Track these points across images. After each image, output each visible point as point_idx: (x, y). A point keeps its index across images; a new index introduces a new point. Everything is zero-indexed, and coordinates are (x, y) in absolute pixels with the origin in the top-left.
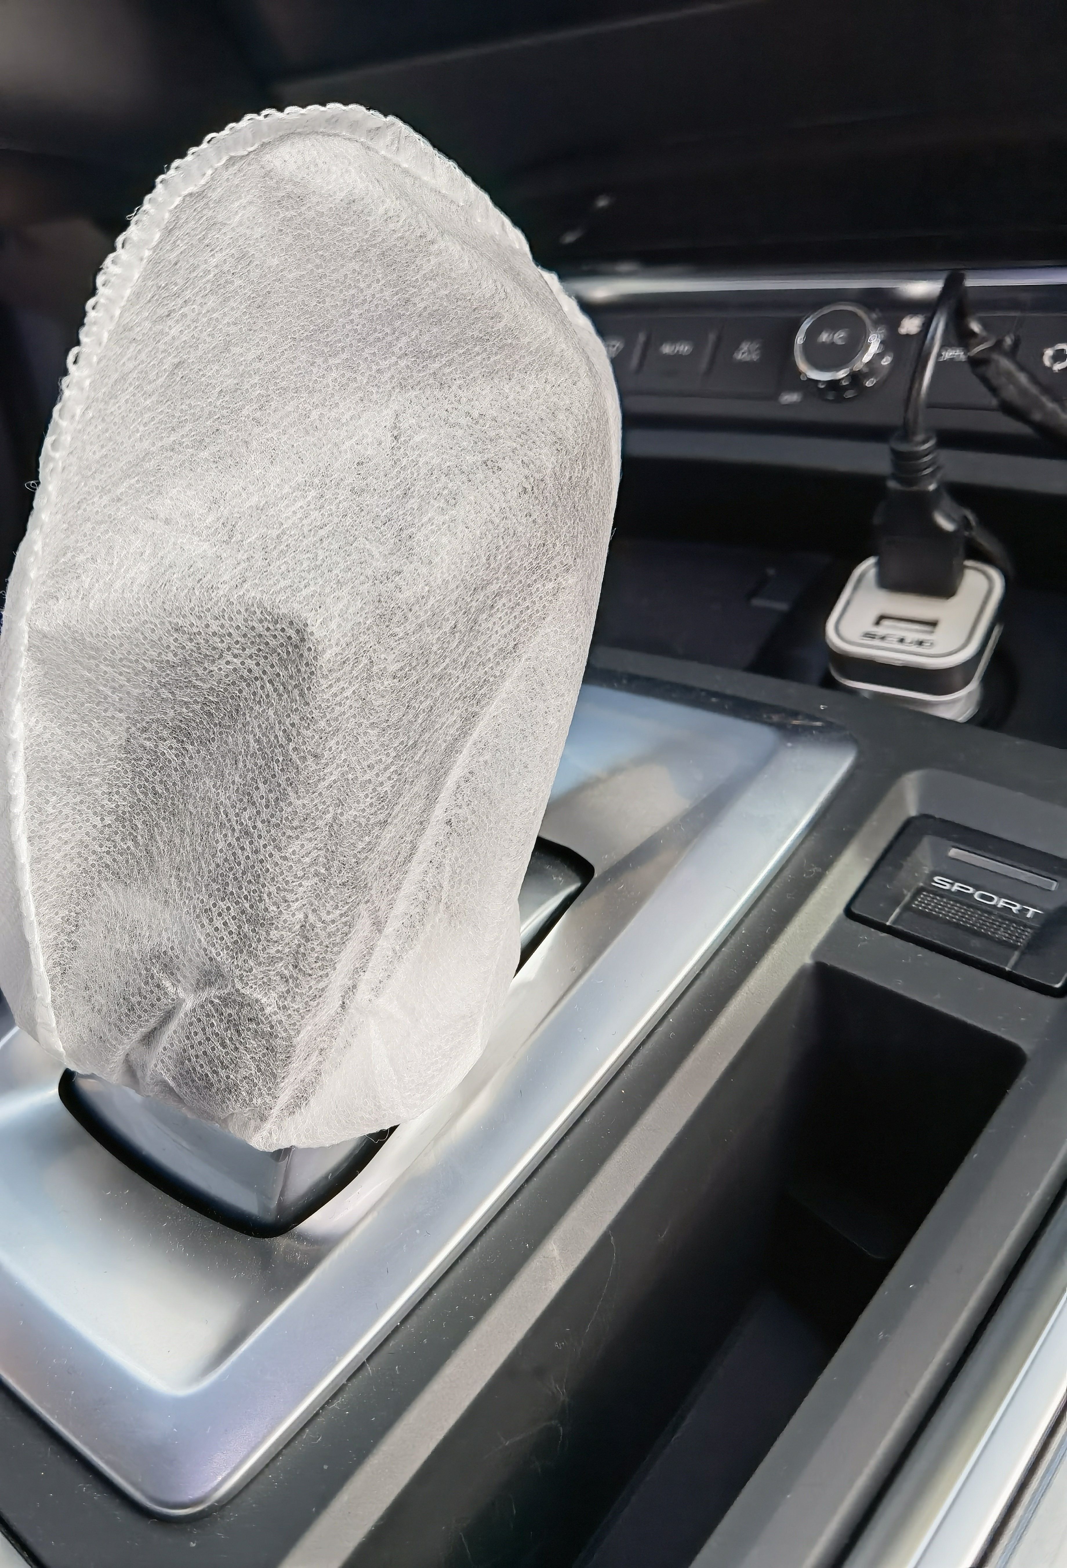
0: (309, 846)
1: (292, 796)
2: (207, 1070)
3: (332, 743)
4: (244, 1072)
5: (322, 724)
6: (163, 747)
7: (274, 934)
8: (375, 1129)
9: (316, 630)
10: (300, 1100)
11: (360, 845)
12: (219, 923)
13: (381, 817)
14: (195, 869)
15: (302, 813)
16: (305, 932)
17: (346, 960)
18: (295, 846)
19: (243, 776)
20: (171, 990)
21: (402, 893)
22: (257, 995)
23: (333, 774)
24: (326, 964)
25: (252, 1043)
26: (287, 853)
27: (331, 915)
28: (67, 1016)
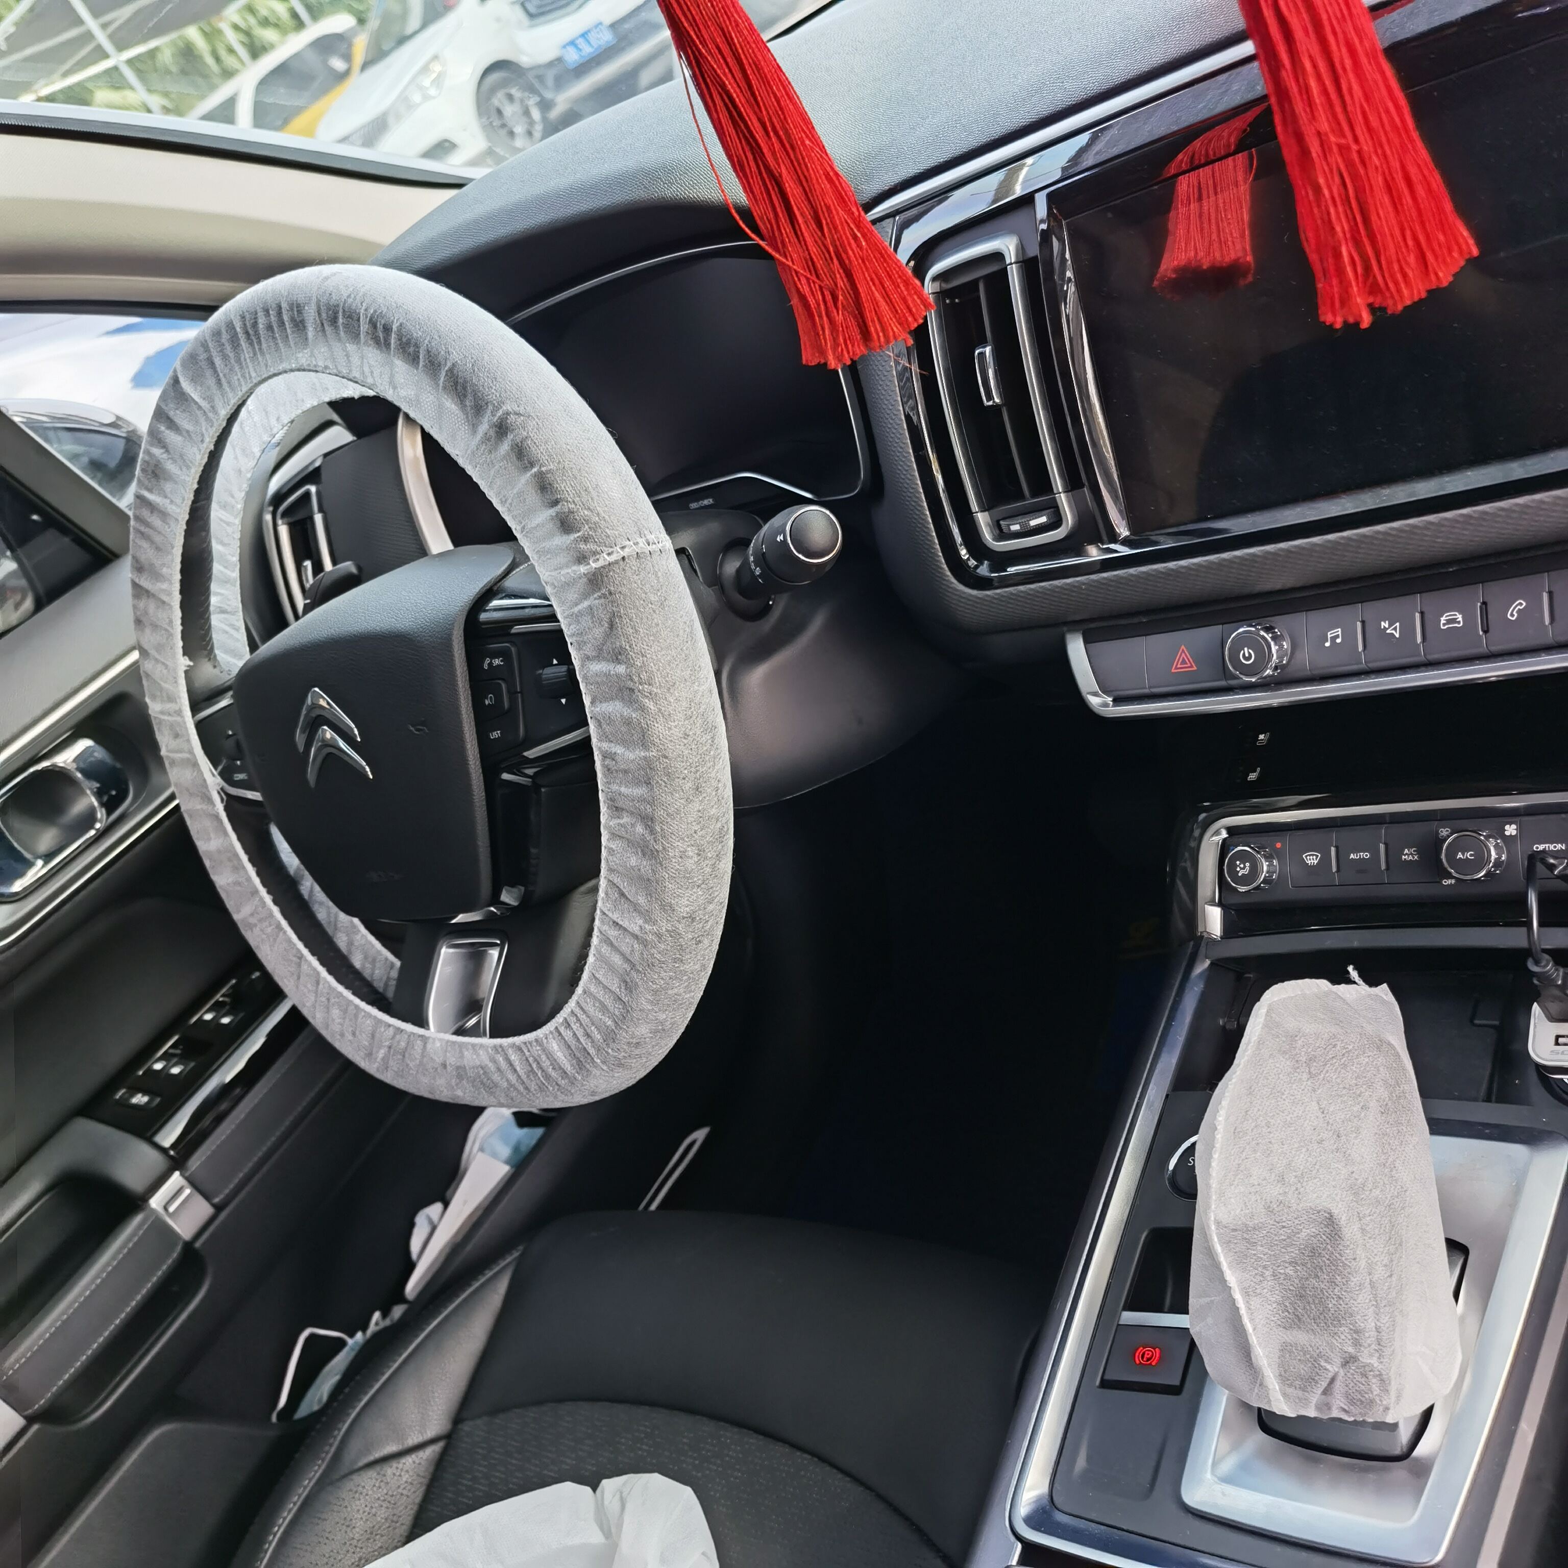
0: (1366, 1295)
1: (1352, 1279)
2: (1359, 1397)
3: (1358, 1252)
4: (1375, 1393)
5: (1352, 1246)
6: (1287, 1271)
7: (1367, 1335)
8: (1428, 1406)
9: (1335, 1212)
10: (1399, 1396)
11: (1385, 1288)
12: (1343, 1337)
13: (1388, 1274)
14: (1322, 1317)
15: (1357, 1283)
16: (1378, 1330)
17: (1398, 1336)
18: (1361, 1297)
19: (1328, 1275)
20: (1331, 1369)
22: (1369, 1361)
23: (1363, 1264)
24: (1391, 1340)
25: (1374, 1381)
26: (1359, 1301)
27: (1385, 1319)
28: (1285, 1395)
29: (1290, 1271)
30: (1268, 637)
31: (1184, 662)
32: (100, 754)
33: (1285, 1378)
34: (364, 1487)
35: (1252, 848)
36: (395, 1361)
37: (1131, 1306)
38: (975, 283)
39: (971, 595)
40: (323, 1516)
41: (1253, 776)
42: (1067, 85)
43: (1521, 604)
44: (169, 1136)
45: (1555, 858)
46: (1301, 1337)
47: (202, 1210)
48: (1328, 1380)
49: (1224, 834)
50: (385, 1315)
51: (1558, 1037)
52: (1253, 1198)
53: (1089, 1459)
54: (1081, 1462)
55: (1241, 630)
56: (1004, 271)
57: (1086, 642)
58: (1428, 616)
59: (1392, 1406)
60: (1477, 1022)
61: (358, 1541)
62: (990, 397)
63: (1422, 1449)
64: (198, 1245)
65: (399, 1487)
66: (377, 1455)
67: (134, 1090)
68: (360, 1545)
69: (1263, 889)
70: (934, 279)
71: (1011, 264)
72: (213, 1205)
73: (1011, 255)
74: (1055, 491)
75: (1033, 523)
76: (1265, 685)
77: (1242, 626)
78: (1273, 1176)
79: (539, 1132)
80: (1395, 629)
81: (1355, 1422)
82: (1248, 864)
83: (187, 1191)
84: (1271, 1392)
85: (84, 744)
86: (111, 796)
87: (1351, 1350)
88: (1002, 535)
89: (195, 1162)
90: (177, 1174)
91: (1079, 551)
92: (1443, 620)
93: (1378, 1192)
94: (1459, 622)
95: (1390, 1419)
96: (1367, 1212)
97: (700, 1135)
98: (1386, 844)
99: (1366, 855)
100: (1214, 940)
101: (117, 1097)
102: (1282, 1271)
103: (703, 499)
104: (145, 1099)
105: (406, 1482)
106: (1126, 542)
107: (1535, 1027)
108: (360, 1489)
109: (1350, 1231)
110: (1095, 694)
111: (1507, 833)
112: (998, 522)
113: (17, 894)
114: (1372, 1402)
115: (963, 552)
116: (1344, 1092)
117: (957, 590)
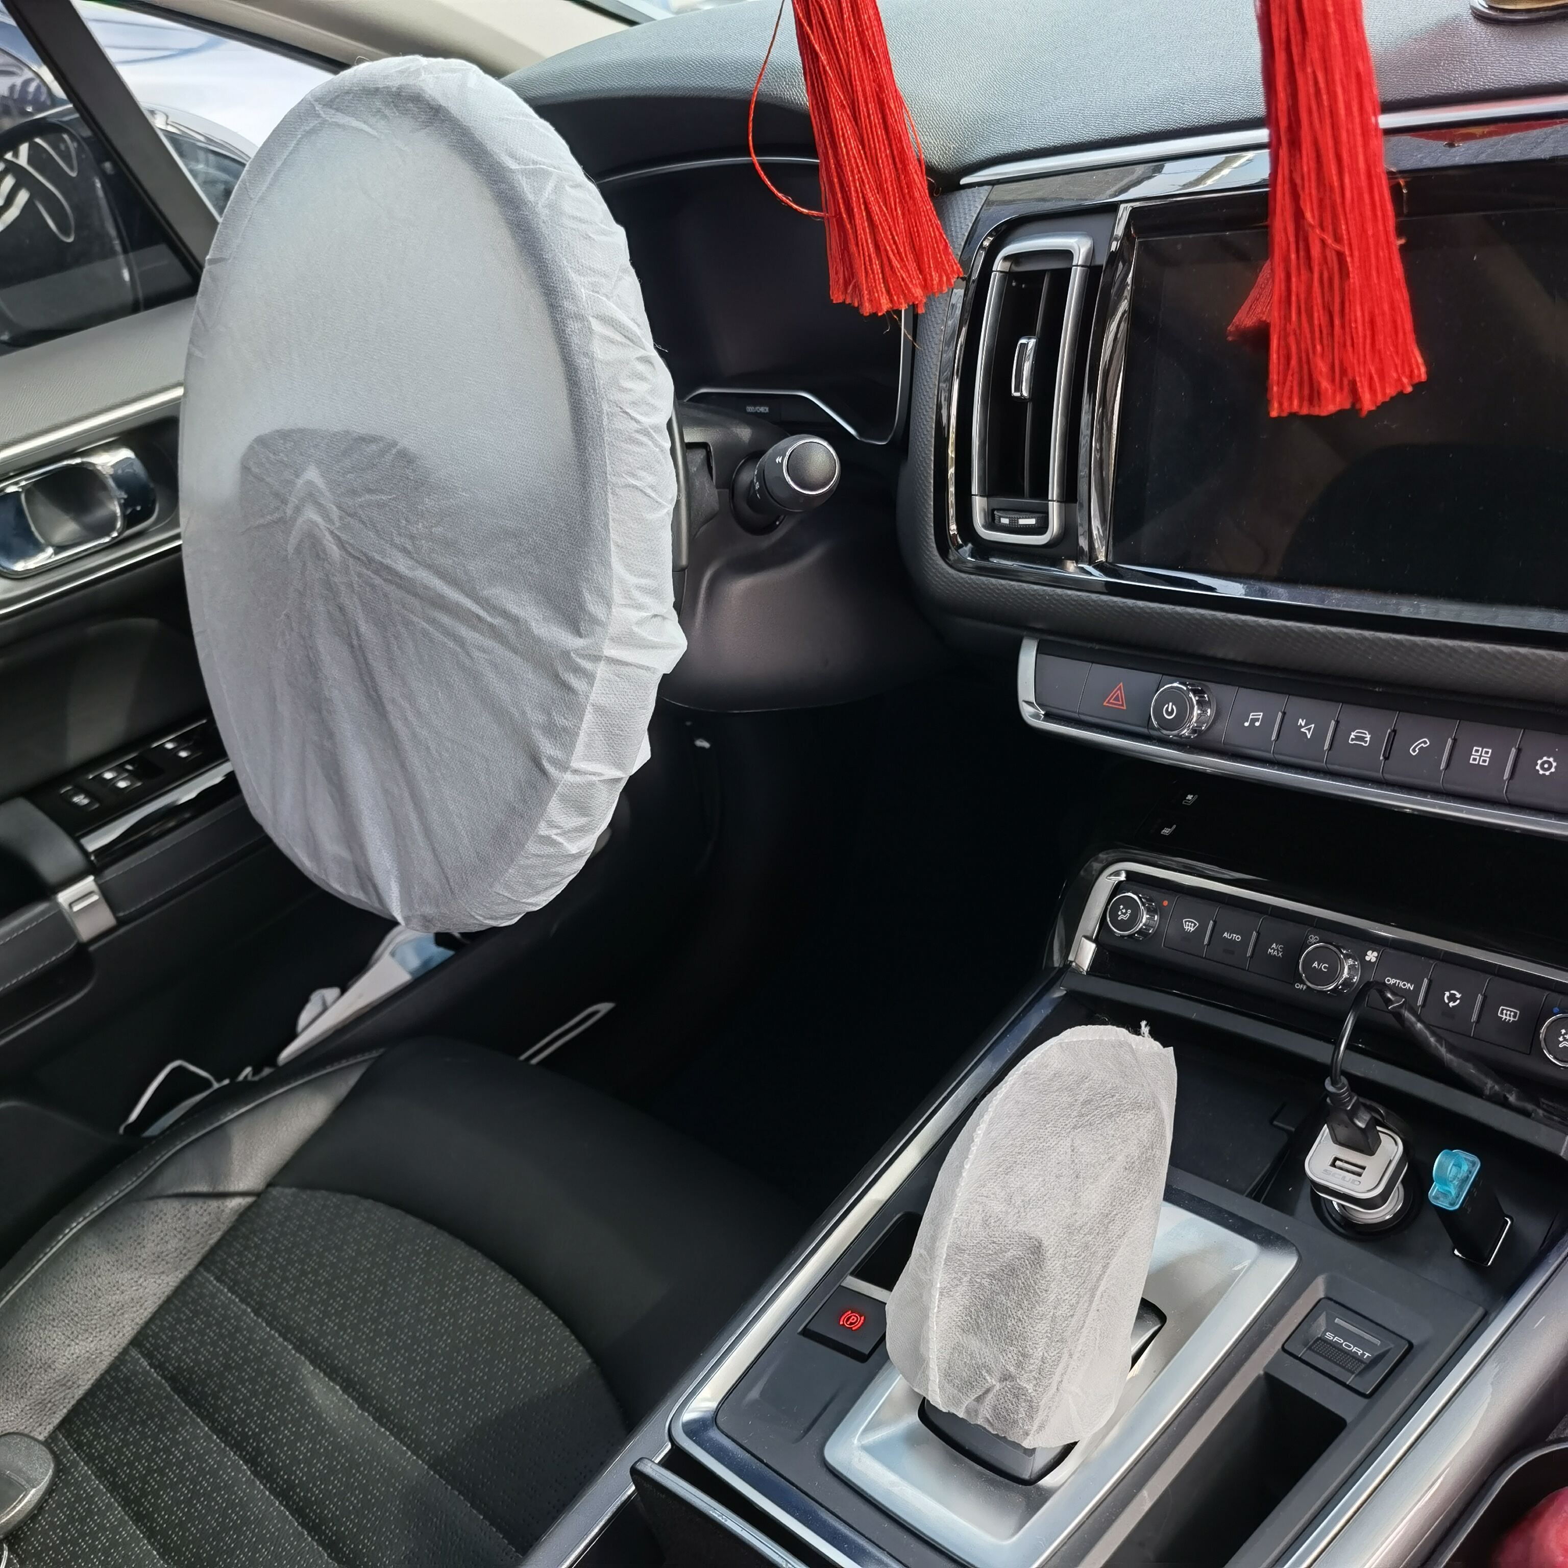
0: (1044, 1326)
1: (1037, 1306)
2: (1005, 1414)
3: (1052, 1285)
4: (1020, 1416)
5: (1048, 1278)
6: (983, 1281)
7: (1032, 1361)
8: (1072, 1441)
9: (1045, 1243)
10: (1041, 1427)
11: (1064, 1325)
12: (1010, 1356)
13: (1072, 1313)
14: (998, 1331)
15: (1041, 1313)
16: (1043, 1360)
17: (1059, 1370)
18: (1039, 1326)
19: (1017, 1297)
20: (989, 1380)
21: (1080, 1342)
22: (1025, 1385)
23: (1052, 1297)
24: (1052, 1373)
25: (1023, 1404)
26: (1036, 1329)
27: (1053, 1353)
28: (942, 1388)
29: (986, 1282)
30: (1194, 699)
31: (1117, 699)
32: (139, 468)
33: (948, 1375)
34: (165, 1214)
35: (1140, 898)
36: (233, 1112)
37: (860, 1274)
38: (1042, 273)
39: (949, 574)
40: (121, 1227)
41: (1166, 831)
42: (1186, 108)
43: (1425, 742)
44: (95, 842)
45: (1393, 993)
46: (974, 1343)
47: (105, 919)
48: (984, 1389)
49: (1123, 877)
50: (256, 1072)
51: (1336, 1159)
52: (977, 1207)
53: (763, 1393)
54: (754, 1394)
55: (1175, 685)
56: (1069, 271)
57: (1039, 651)
58: (1342, 727)
59: (1032, 1432)
60: (1275, 1123)
61: (144, 1260)
62: (1018, 389)
63: (1047, 1481)
64: (92, 948)
65: (198, 1225)
66: (188, 1190)
67: (79, 790)
68: (143, 1264)
69: (1137, 940)
70: (1006, 258)
71: (1077, 266)
72: (117, 918)
73: (1079, 258)
74: (1050, 498)
75: (1022, 522)
76: (1180, 744)
77: (1175, 682)
78: (1004, 1192)
79: (450, 953)
80: (1309, 730)
81: (997, 1435)
82: (1129, 911)
83: (95, 898)
84: (930, 1382)
85: (125, 453)
86: (134, 511)
87: (1012, 1369)
88: (991, 524)
89: (111, 873)
90: (91, 878)
91: (1057, 562)
92: (1352, 736)
93: (1090, 1239)
94: (1366, 742)
95: (1027, 1444)
96: (1074, 1253)
97: (604, 1007)
98: (1259, 933)
99: (1237, 938)
100: (1080, 973)
101: (62, 791)
102: (979, 1280)
103: (761, 405)
104: (86, 801)
105: (206, 1223)
106: (1100, 567)
107: (1320, 1142)
108: (161, 1215)
109: (1053, 1265)
110: (1029, 703)
111: (1367, 958)
112: (993, 510)
113: (17, 572)
114: (1015, 1422)
115: (953, 527)
116: (1100, 1138)
117: (937, 564)
